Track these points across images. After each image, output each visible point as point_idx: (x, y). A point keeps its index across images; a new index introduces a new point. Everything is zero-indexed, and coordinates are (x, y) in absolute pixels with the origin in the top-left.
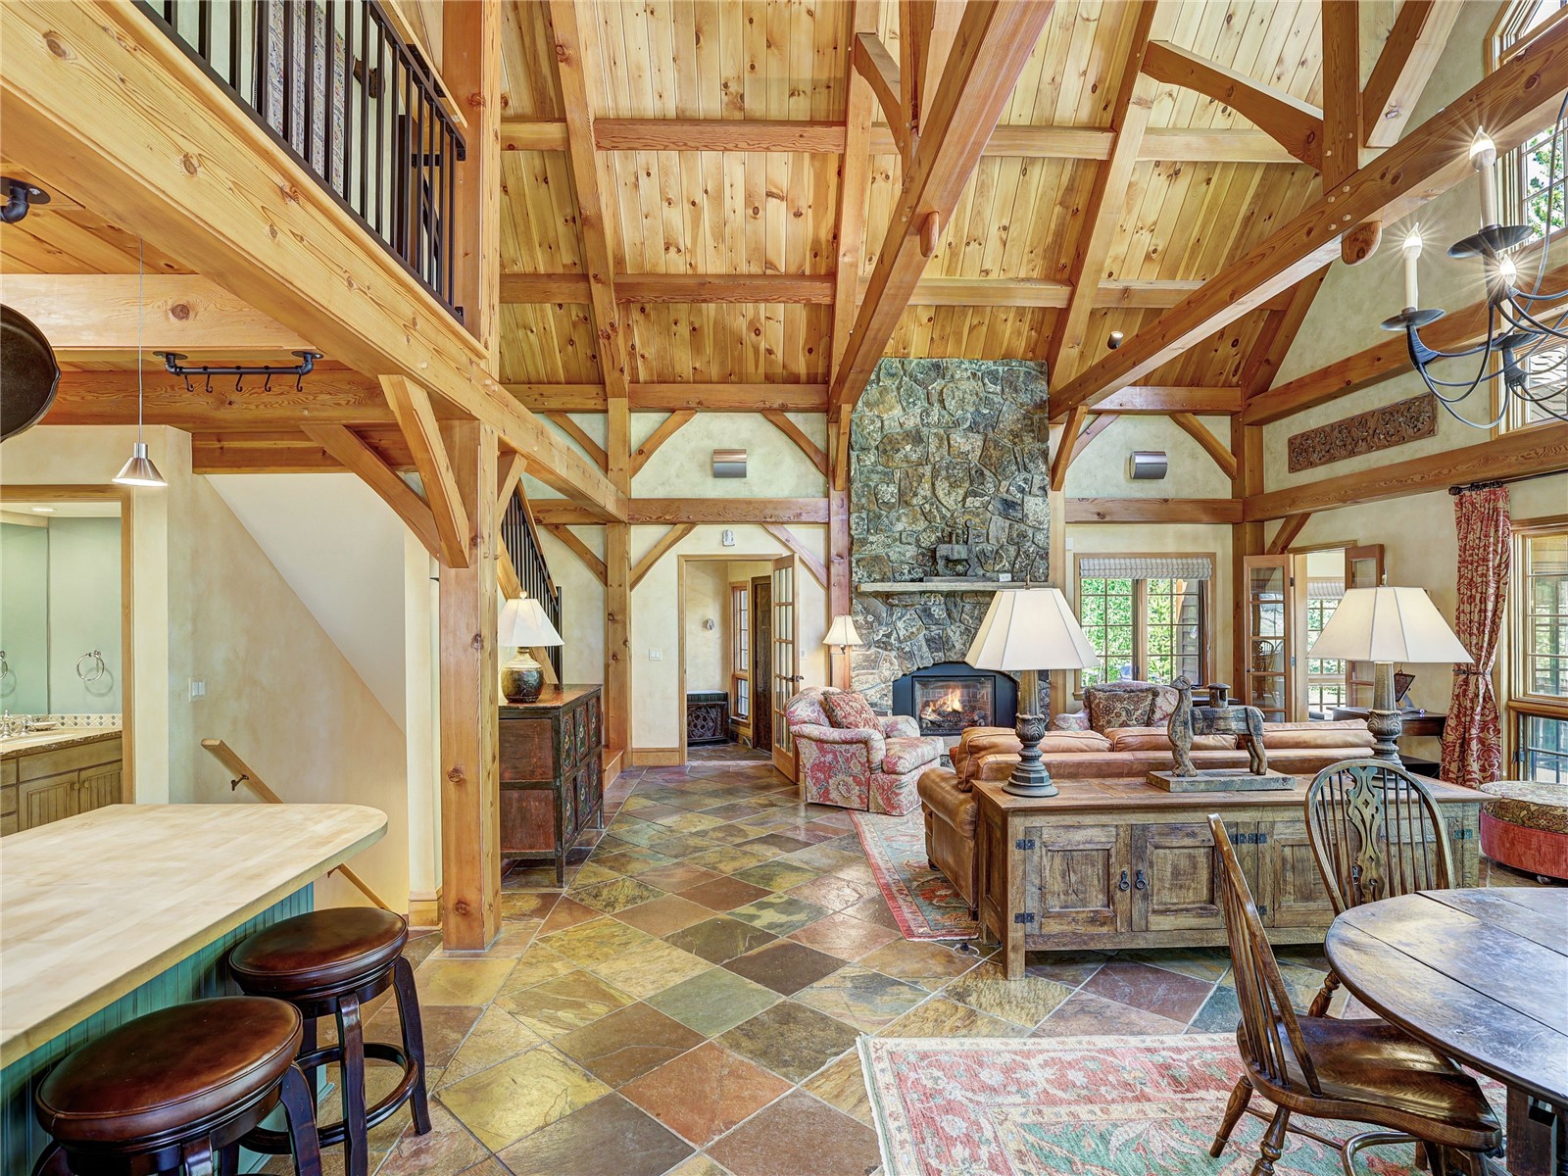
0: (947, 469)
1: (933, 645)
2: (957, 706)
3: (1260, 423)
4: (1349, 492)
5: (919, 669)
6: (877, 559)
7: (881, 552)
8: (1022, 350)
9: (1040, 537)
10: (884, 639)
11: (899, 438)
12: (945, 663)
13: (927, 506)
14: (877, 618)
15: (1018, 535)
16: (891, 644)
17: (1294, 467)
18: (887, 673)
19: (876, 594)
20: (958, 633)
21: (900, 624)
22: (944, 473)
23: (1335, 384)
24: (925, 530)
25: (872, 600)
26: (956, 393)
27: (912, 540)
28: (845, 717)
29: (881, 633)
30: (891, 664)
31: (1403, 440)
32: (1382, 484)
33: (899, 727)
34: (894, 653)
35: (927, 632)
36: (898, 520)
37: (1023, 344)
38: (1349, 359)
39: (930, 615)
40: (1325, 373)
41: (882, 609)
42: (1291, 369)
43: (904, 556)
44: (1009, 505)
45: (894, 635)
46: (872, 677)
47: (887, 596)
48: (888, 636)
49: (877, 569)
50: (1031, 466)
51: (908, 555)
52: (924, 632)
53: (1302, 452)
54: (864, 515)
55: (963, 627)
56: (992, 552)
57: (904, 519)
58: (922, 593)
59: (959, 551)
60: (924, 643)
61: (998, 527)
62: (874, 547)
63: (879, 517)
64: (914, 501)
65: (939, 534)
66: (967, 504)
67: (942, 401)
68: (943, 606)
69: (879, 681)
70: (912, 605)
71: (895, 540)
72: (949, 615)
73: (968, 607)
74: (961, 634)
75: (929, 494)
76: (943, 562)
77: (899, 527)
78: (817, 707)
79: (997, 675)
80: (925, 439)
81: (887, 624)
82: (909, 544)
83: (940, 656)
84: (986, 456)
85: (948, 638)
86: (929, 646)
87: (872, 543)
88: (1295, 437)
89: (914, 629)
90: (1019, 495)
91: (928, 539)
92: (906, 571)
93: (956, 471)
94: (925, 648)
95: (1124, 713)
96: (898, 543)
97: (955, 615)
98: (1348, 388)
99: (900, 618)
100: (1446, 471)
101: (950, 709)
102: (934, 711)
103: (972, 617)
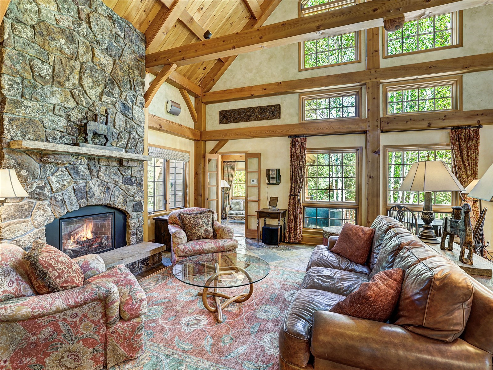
0: (91, 70)
1: (79, 194)
2: (90, 236)
3: (207, 103)
4: (252, 133)
5: (68, 212)
6: (31, 121)
7: (36, 117)
8: (135, 20)
9: (140, 130)
10: (38, 191)
11: (55, 30)
12: (87, 206)
13: (77, 92)
14: (32, 173)
15: (130, 127)
16: (45, 195)
17: (221, 122)
18: (41, 220)
19: (30, 152)
20: (96, 185)
21: (53, 179)
22: (89, 72)
23: (247, 94)
24: (73, 109)
25: (26, 157)
26: (99, 22)
27: (63, 113)
28: (59, 277)
29: (35, 185)
30: (45, 211)
31: (267, 119)
32: (266, 132)
33: (92, 266)
34: (47, 202)
35: (75, 185)
36: (53, 94)
37: (137, 17)
38: (252, 86)
39: (77, 173)
40: (242, 89)
41: (35, 165)
42: (219, 86)
43: (57, 124)
44: (126, 107)
45: (48, 187)
46: (25, 224)
47: (41, 155)
48: (42, 188)
49: (31, 130)
50: (137, 89)
51: (60, 124)
52: (73, 185)
53: (225, 117)
54: (18, 80)
55: (100, 181)
56: (116, 133)
57: (57, 95)
58: (73, 154)
59: (102, 128)
60: (73, 193)
61: (120, 119)
62: (29, 111)
63: (35, 87)
64: (67, 84)
65: (84, 114)
66: (103, 99)
67: (89, 22)
68: (86, 166)
69: (32, 227)
70: (64, 164)
71: (49, 110)
72: (91, 173)
73: (103, 168)
74: (99, 185)
75: (77, 82)
76: (92, 134)
77: (53, 100)
78: (14, 276)
79: (116, 211)
80: (76, 41)
81: (40, 178)
82: (60, 116)
83: (84, 202)
84: (115, 73)
85: (90, 188)
86: (76, 195)
87: (27, 107)
88: (223, 111)
89: (65, 183)
90: (131, 104)
91: (76, 117)
92: (58, 137)
93: (97, 74)
94: (74, 197)
95: (205, 225)
96: (51, 113)
97: (95, 172)
98: (252, 96)
99: (53, 174)
100: (290, 130)
101: (85, 239)
102: (74, 242)
103: (105, 175)
